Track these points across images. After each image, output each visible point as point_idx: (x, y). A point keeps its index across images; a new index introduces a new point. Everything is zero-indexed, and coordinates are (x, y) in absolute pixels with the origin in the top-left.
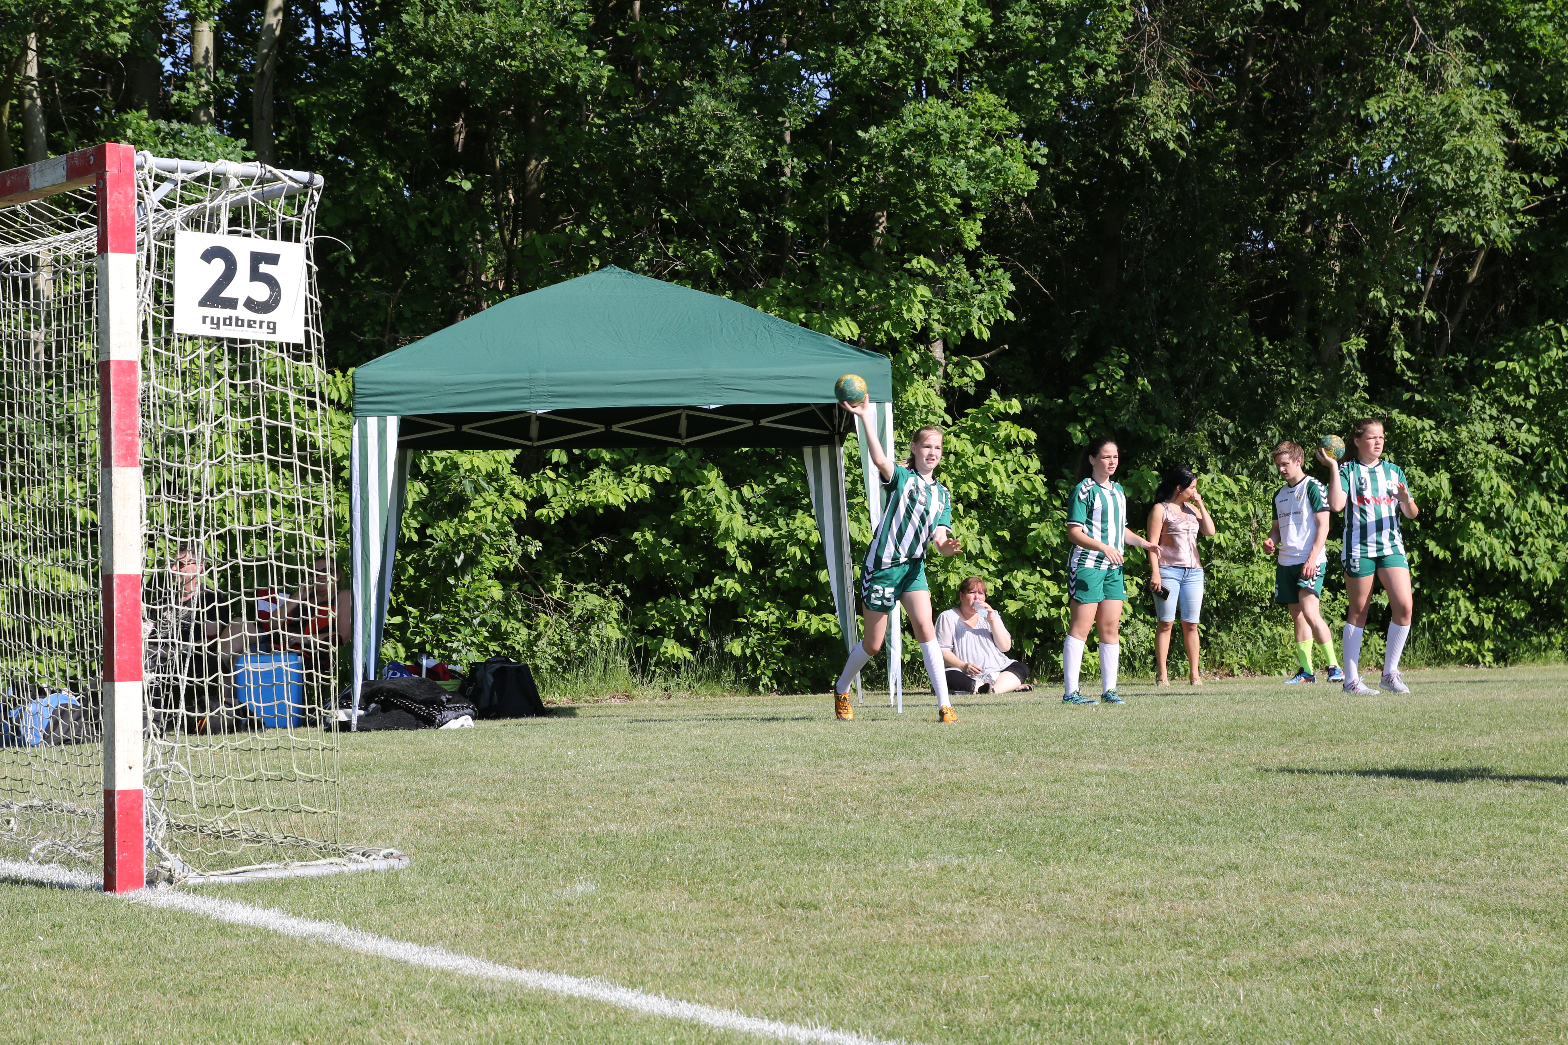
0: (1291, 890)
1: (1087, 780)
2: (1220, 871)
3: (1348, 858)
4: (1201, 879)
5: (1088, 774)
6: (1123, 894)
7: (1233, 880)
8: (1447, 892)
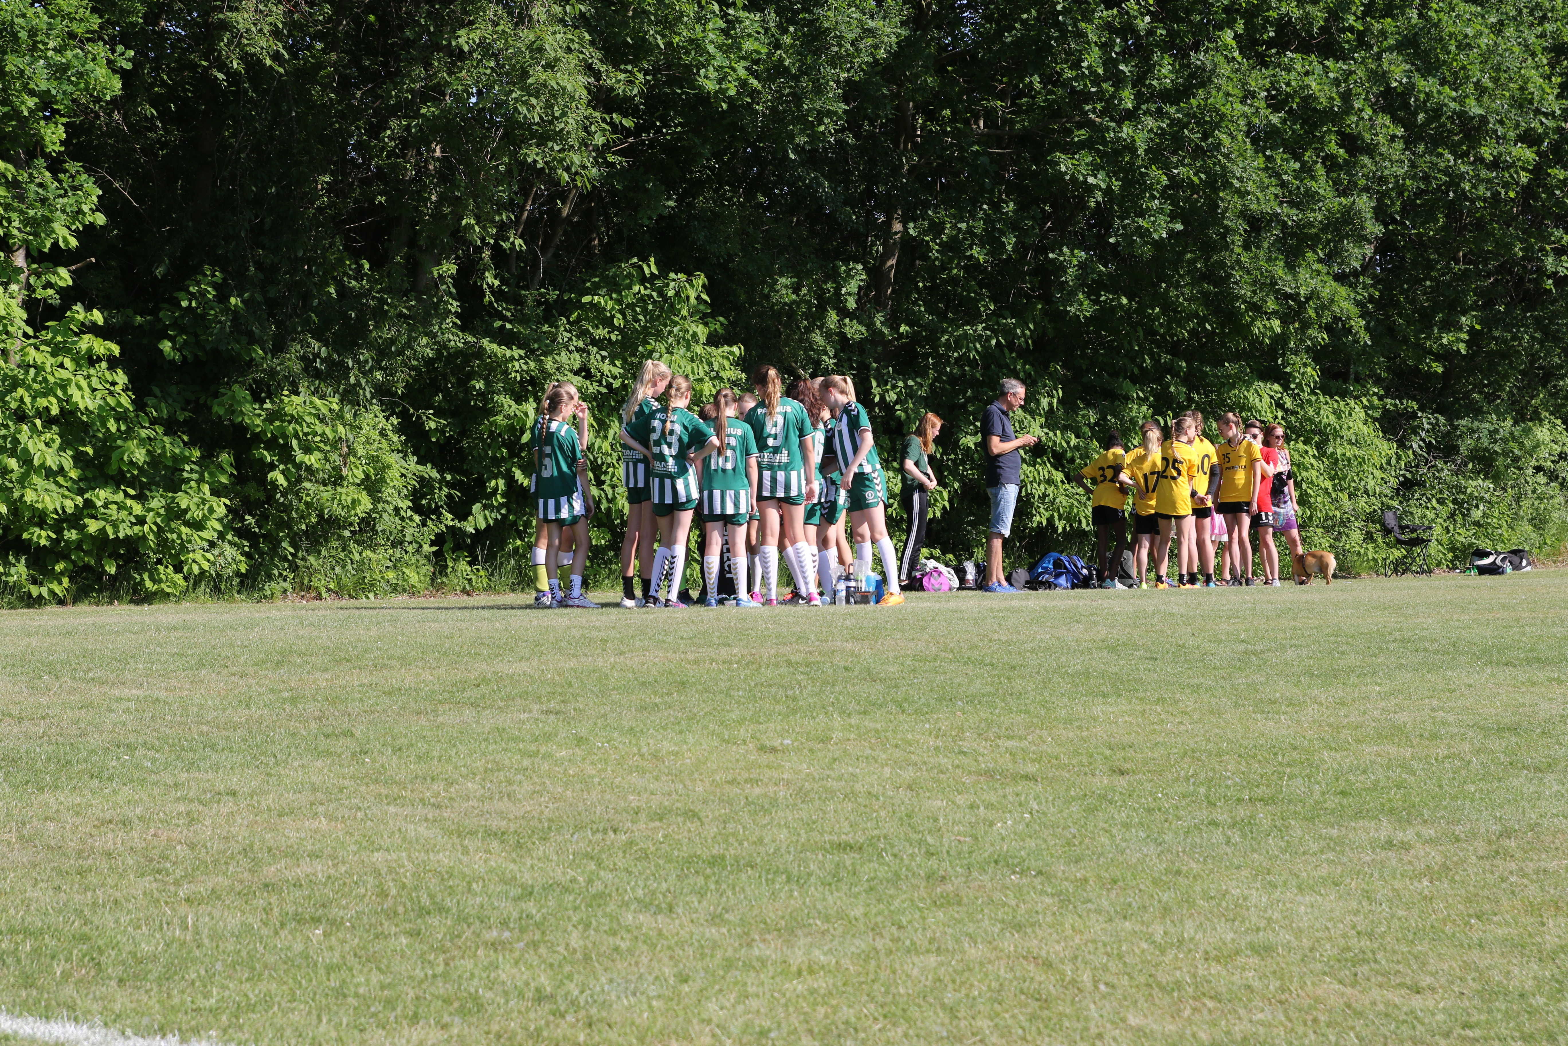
0: (280, 815)
1: (114, 706)
2: (217, 797)
3: (347, 783)
4: (195, 806)
5: (119, 700)
6: (110, 822)
7: (227, 806)
8: (430, 816)
